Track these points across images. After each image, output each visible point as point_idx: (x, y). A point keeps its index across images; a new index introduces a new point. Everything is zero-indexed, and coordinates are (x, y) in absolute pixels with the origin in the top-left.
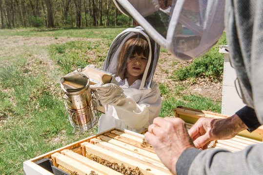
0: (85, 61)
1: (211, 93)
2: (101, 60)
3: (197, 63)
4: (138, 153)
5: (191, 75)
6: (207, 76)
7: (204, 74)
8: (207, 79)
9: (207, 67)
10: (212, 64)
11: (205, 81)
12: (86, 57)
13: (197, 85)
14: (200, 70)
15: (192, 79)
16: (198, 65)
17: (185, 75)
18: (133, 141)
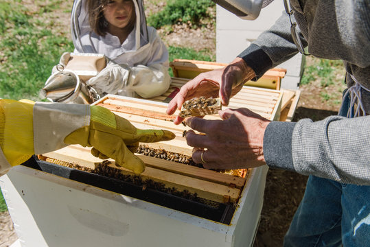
0: (23, 13)
1: (191, 41)
2: (45, 11)
3: (171, 7)
4: (150, 125)
5: (166, 23)
6: (185, 22)
7: (180, 20)
8: (185, 26)
9: (183, 10)
10: (188, 7)
11: (183, 29)
12: (23, 9)
13: (174, 34)
14: (175, 15)
15: (167, 28)
16: (172, 9)
17: (159, 23)
18: (137, 109)
